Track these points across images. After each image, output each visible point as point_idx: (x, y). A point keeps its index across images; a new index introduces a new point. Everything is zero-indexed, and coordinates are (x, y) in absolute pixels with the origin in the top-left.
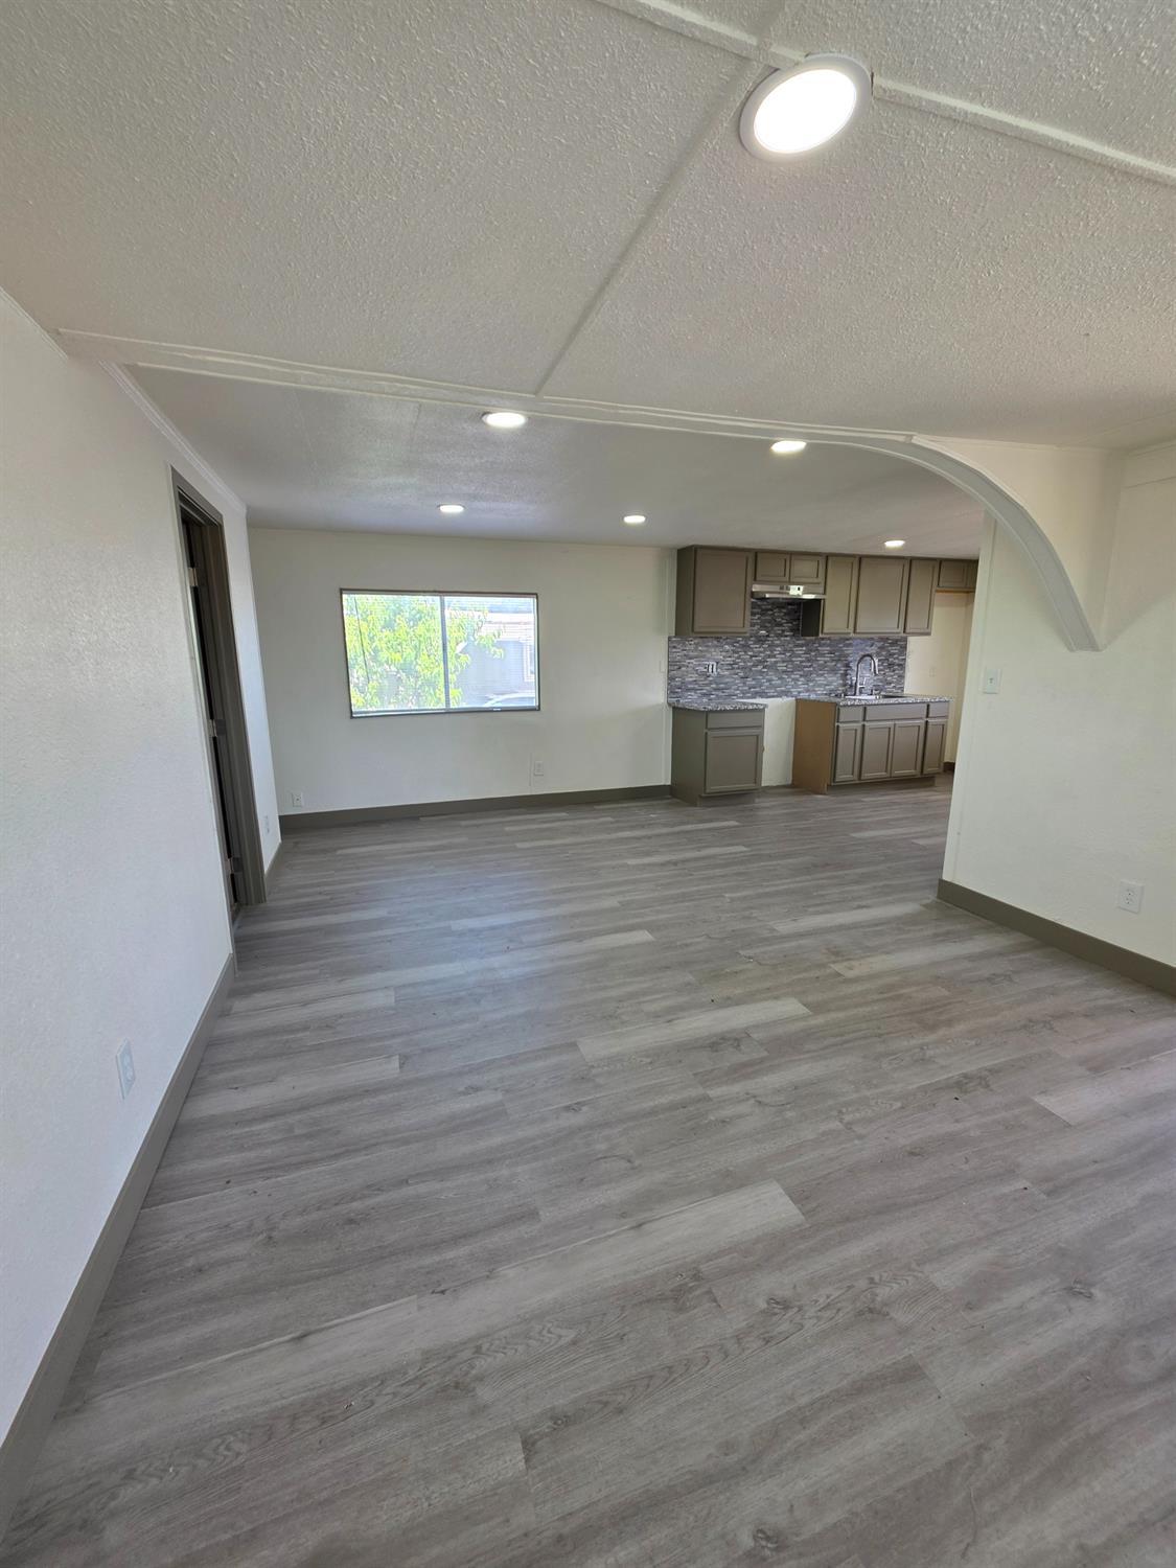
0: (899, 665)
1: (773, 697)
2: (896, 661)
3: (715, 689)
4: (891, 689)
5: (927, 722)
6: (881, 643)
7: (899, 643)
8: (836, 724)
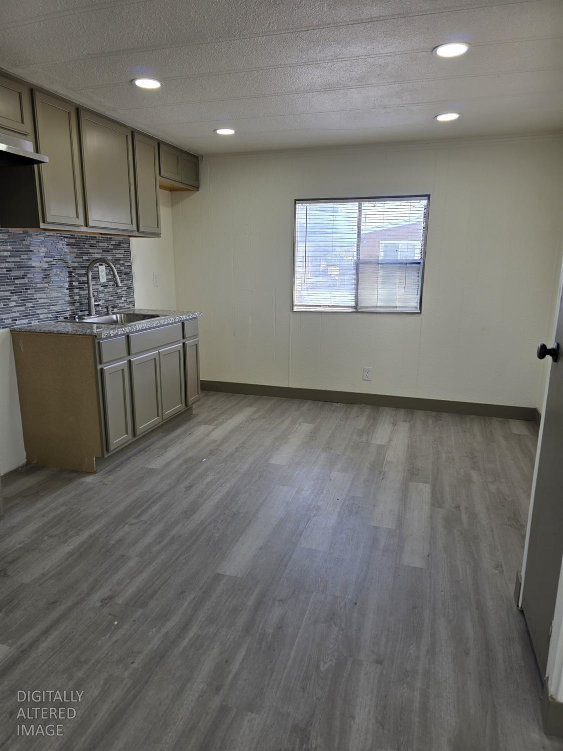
4: (124, 305)
5: (184, 344)
6: (105, 245)
7: (122, 245)
8: (99, 367)
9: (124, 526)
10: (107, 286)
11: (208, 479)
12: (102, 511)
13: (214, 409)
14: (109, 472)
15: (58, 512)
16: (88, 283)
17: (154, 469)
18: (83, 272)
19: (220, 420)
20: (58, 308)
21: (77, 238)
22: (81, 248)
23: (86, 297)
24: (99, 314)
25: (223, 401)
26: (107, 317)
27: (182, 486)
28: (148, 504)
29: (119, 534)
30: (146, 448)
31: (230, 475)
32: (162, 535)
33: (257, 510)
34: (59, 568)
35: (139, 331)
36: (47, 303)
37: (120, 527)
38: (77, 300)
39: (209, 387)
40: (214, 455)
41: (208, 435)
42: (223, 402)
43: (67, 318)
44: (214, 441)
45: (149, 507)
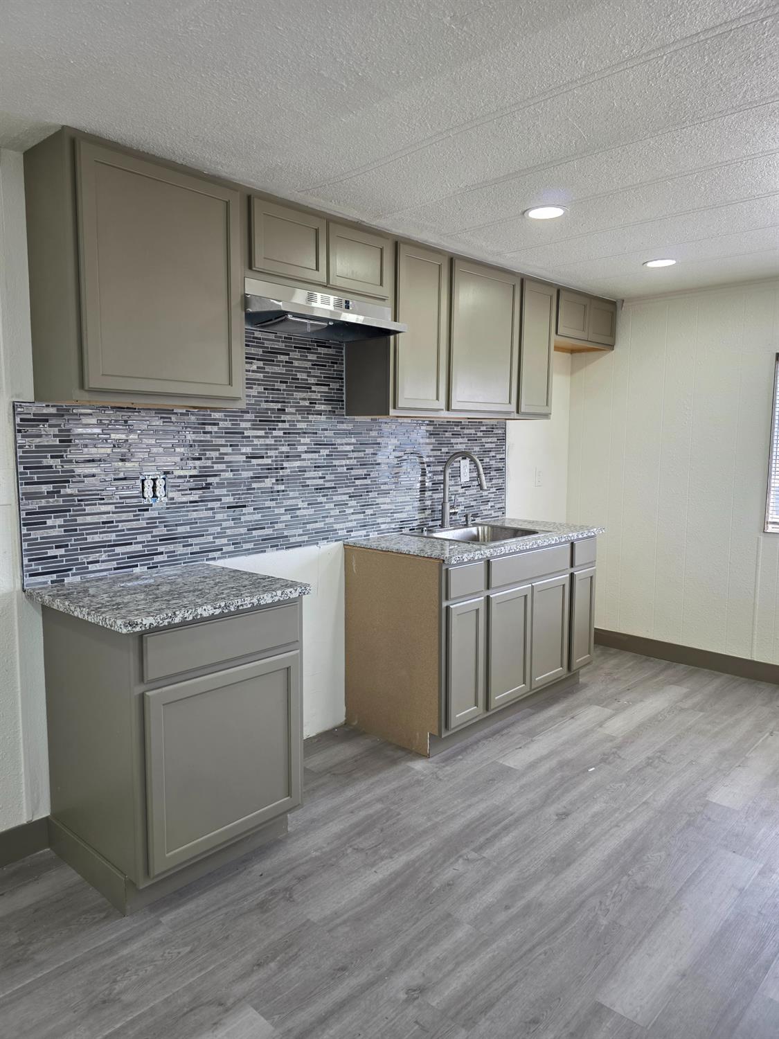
0: (498, 470)
1: (299, 545)
2: (493, 462)
3: (165, 540)
4: (490, 512)
5: (572, 575)
6: (473, 431)
7: (496, 431)
8: (444, 604)
9: (457, 860)
10: (470, 487)
11: (596, 808)
12: (429, 824)
13: (614, 680)
14: (446, 760)
15: (371, 811)
16: (444, 483)
17: (510, 768)
18: (440, 468)
19: (624, 701)
20: (403, 516)
21: (436, 425)
22: (440, 437)
23: (440, 502)
24: (455, 525)
25: (629, 667)
26: (465, 530)
27: (551, 810)
28: (495, 829)
29: (448, 874)
30: (503, 729)
31: (635, 807)
32: (513, 893)
33: (681, 889)
34: (359, 909)
35: (505, 555)
36: (391, 509)
37: (451, 860)
38: (428, 506)
39: (608, 641)
40: (610, 763)
41: (601, 725)
42: (630, 670)
43: (414, 529)
44: (611, 739)
45: (496, 836)
